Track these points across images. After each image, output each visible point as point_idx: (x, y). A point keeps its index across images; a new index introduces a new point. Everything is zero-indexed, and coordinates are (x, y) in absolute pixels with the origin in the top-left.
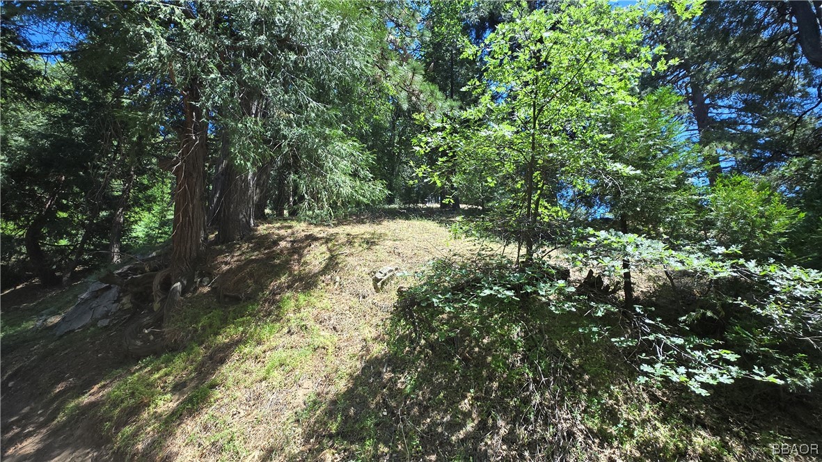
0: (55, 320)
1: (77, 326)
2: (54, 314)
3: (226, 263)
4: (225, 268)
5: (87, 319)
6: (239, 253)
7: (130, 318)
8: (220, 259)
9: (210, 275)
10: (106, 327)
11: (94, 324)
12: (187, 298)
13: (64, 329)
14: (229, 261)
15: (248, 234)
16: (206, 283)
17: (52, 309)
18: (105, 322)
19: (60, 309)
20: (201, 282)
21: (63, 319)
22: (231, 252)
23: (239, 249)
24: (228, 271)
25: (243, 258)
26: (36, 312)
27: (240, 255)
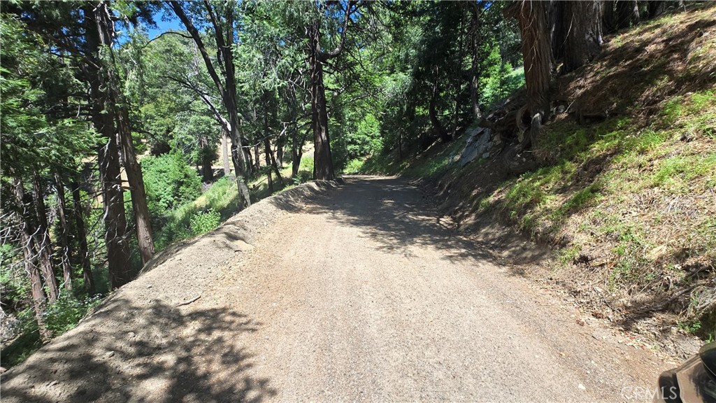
0: (457, 158)
1: (471, 158)
2: (456, 154)
3: (580, 87)
4: (579, 92)
5: (475, 154)
6: (592, 74)
7: (503, 150)
8: (572, 85)
9: (565, 103)
10: (488, 158)
11: (480, 156)
12: (547, 126)
13: (464, 162)
14: (583, 85)
15: (598, 53)
16: (562, 111)
17: (454, 152)
18: (486, 155)
19: (458, 151)
20: (557, 110)
21: (462, 157)
22: (582, 76)
23: (591, 70)
24: (584, 94)
25: (598, 78)
26: (447, 155)
27: (592, 77)
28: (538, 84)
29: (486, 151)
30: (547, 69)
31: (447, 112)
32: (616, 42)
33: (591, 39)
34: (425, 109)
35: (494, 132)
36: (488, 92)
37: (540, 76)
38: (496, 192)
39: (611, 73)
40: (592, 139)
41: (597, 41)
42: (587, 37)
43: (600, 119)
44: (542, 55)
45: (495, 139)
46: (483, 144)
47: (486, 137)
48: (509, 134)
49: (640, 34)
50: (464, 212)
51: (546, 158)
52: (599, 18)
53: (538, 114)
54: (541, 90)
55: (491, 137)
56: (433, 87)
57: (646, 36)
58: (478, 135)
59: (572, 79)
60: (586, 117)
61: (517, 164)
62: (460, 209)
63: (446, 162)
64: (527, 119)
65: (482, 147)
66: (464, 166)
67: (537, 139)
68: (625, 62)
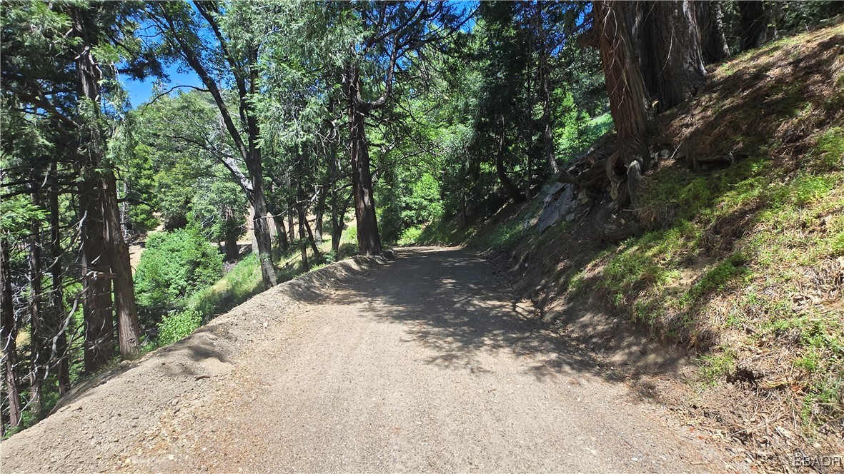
0: (534, 221)
1: (552, 222)
2: (532, 217)
3: (687, 126)
4: (687, 132)
5: (556, 217)
6: (700, 109)
7: (591, 210)
8: (676, 123)
9: (669, 146)
10: (574, 220)
11: (563, 218)
12: (649, 176)
13: (542, 226)
14: (690, 122)
15: (709, 86)
16: (667, 156)
17: (529, 214)
18: (571, 217)
19: (534, 213)
20: (659, 155)
21: (540, 220)
22: (687, 113)
23: (698, 105)
24: (693, 134)
25: (709, 113)
26: (521, 219)
27: (701, 112)
28: (631, 124)
29: (569, 212)
30: (641, 105)
31: (517, 168)
32: (723, 71)
33: (691, 69)
34: (491, 166)
35: (577, 188)
36: (564, 143)
37: (633, 114)
38: (589, 266)
39: (726, 107)
40: (717, 190)
41: (699, 71)
42: (686, 66)
43: (722, 164)
44: (633, 89)
45: (580, 196)
46: (565, 203)
47: (567, 194)
48: (597, 190)
49: (752, 59)
50: (547, 294)
51: (655, 218)
52: (698, 44)
53: (635, 162)
54: (635, 131)
55: (574, 195)
56: (499, 139)
57: (764, 60)
58: (557, 192)
59: (674, 117)
60: (701, 163)
61: (614, 227)
62: (541, 290)
63: (520, 227)
64: (620, 169)
65: (564, 208)
66: (544, 232)
67: (638, 193)
68: (743, 91)
